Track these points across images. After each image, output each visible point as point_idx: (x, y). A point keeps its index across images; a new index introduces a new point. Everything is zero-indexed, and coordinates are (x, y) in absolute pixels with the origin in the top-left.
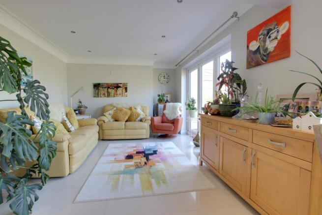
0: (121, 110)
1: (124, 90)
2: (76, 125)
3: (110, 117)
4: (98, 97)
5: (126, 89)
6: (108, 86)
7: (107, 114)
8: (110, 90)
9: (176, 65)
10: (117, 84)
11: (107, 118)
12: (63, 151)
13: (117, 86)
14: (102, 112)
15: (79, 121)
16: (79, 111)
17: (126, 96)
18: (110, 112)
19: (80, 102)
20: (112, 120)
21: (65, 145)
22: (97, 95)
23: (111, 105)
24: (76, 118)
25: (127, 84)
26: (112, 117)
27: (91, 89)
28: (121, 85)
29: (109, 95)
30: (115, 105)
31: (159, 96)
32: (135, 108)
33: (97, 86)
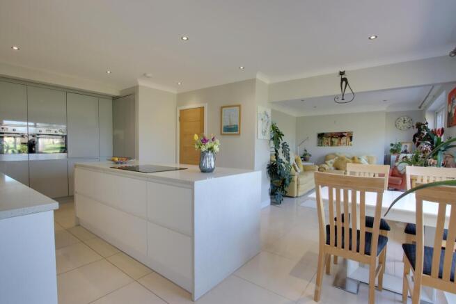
0: (342, 159)
1: (349, 139)
2: (302, 168)
3: (331, 165)
4: (322, 145)
5: (351, 138)
6: (332, 136)
7: (328, 162)
8: (333, 139)
9: (420, 107)
10: (342, 133)
11: (329, 166)
12: (294, 181)
13: (341, 135)
14: (325, 159)
15: (304, 166)
16: (305, 158)
17: (351, 145)
18: (332, 160)
19: (306, 151)
20: (333, 168)
21: (295, 178)
22: (320, 144)
23: (334, 154)
24: (302, 163)
25: (352, 132)
26: (334, 166)
27: (315, 139)
28: (346, 134)
29: (332, 144)
30: (337, 154)
31: (392, 145)
32: (359, 159)
33: (321, 136)
